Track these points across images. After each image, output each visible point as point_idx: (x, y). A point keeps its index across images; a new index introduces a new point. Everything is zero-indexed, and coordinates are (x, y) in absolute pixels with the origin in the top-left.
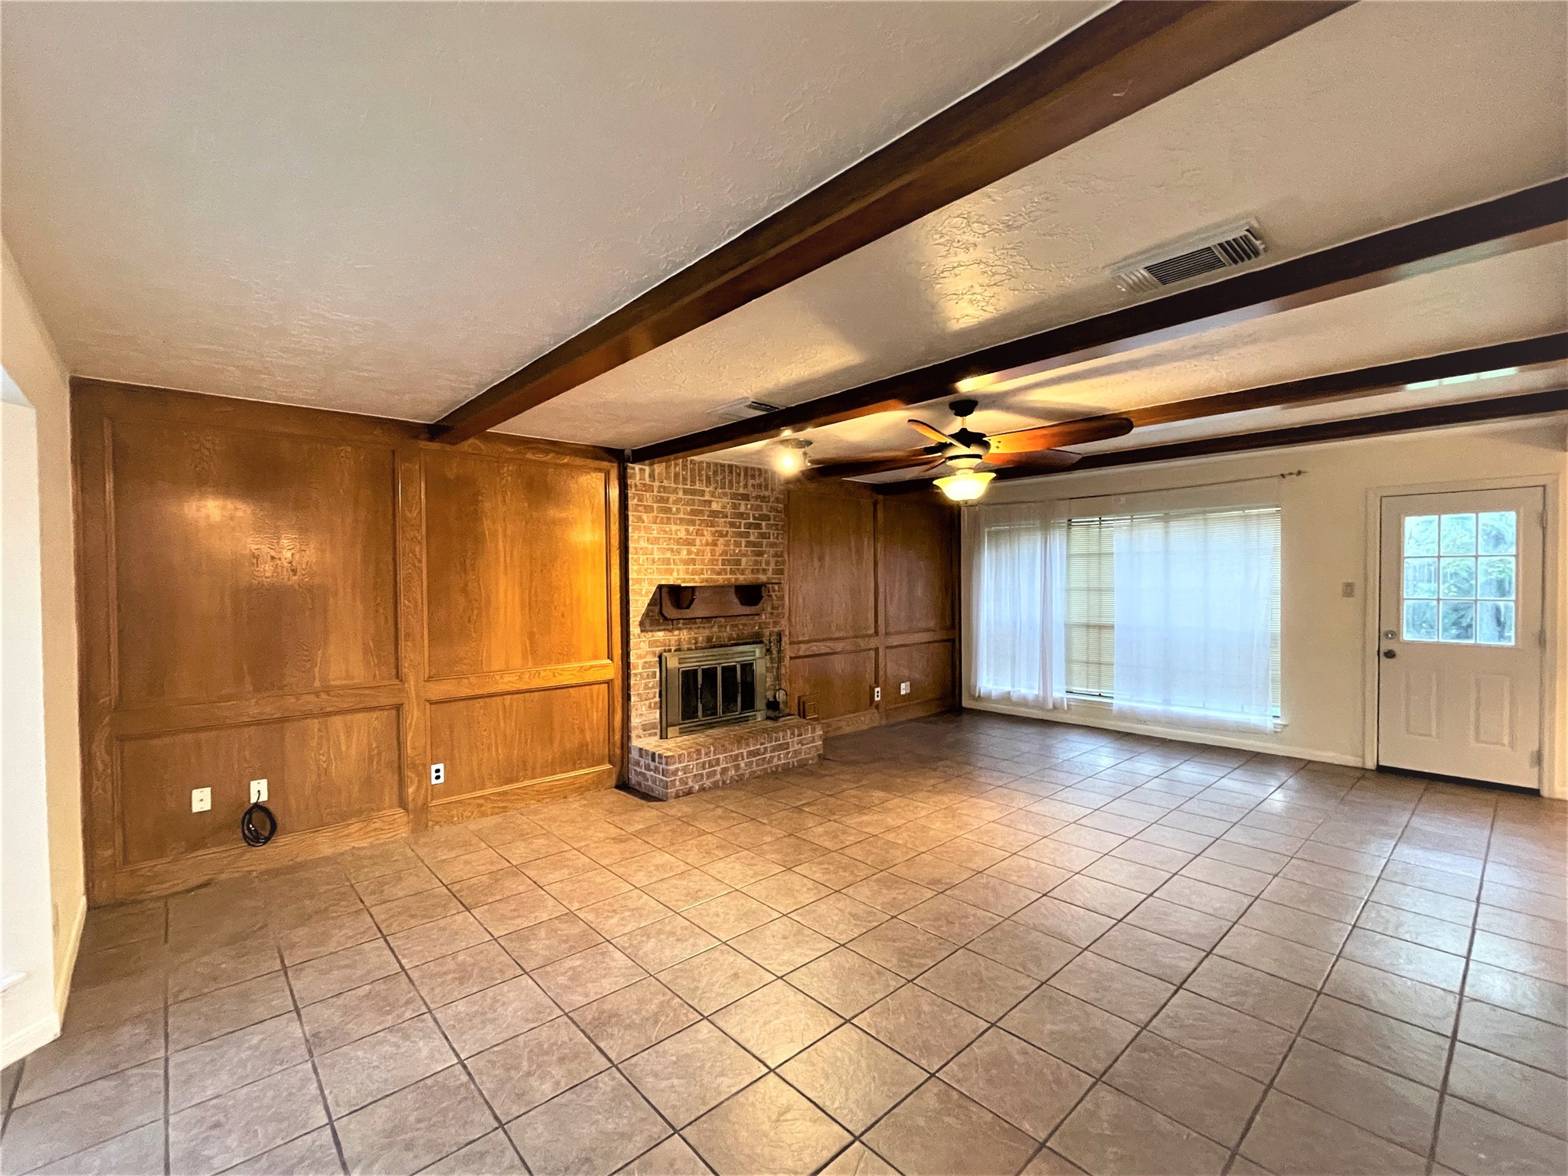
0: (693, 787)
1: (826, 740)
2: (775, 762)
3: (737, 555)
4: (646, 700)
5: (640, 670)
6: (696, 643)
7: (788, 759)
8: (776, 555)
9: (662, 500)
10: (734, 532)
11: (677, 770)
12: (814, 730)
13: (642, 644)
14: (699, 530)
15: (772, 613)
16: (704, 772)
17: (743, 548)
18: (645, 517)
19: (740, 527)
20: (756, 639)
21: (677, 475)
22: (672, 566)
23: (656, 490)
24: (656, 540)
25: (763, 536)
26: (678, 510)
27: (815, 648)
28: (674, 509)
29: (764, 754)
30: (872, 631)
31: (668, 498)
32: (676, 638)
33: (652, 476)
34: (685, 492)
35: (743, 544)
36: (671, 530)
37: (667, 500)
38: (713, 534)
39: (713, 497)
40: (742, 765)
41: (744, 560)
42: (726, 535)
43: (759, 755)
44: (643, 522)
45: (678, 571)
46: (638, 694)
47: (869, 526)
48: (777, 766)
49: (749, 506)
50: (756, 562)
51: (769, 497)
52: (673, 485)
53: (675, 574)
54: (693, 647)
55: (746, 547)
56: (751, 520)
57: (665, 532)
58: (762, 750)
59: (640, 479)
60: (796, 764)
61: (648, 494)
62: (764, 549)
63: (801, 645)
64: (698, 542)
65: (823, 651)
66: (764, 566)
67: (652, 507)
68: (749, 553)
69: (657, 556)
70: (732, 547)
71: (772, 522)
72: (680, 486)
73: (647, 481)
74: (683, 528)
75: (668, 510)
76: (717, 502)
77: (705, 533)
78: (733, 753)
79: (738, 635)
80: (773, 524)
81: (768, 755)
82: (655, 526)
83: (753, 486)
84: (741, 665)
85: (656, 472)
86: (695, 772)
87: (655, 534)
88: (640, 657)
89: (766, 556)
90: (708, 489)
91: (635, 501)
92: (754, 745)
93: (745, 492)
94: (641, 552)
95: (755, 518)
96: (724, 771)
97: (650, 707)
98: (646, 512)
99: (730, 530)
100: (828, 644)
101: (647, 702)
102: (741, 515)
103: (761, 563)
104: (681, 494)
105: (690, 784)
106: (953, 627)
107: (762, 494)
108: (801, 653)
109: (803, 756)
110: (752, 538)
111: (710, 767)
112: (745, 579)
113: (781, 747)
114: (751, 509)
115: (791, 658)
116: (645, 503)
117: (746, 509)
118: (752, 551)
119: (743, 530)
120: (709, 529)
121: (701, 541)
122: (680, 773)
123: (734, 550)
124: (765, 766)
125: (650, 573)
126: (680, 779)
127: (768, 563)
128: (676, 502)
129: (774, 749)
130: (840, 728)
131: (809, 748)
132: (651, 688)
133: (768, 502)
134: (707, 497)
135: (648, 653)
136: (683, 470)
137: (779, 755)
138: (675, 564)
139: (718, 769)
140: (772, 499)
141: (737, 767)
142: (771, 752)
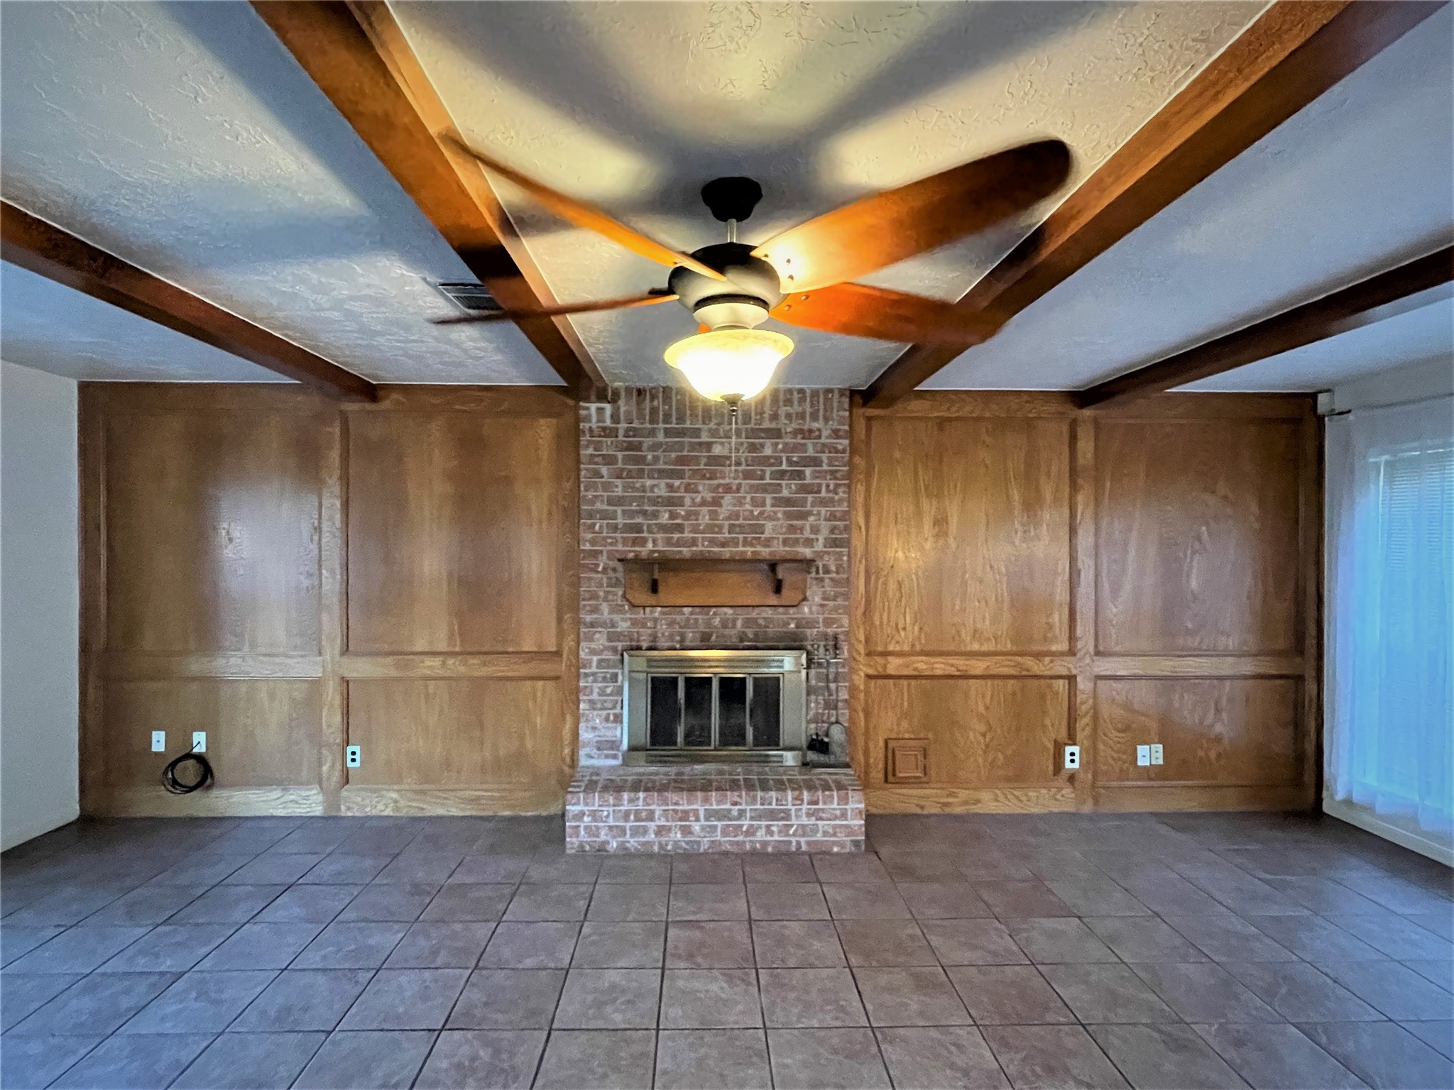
0: (608, 843)
1: (870, 818)
2: (761, 835)
3: (757, 518)
4: (601, 709)
5: (594, 669)
6: (682, 641)
7: (788, 835)
8: (832, 517)
9: (631, 447)
10: (752, 486)
11: (583, 814)
12: (844, 800)
13: (597, 636)
14: (689, 484)
15: (822, 606)
16: (628, 825)
17: (768, 508)
18: (604, 470)
19: (762, 478)
20: (792, 642)
21: (654, 411)
22: (645, 535)
23: (621, 433)
24: (619, 501)
25: (806, 489)
26: (656, 459)
27: (921, 664)
28: (650, 457)
29: (739, 818)
30: (1063, 646)
31: (640, 443)
32: (649, 631)
33: (615, 418)
34: (668, 433)
35: (769, 502)
36: (643, 486)
37: (638, 447)
38: (715, 489)
39: (713, 436)
40: (696, 827)
41: (769, 526)
42: (738, 490)
43: (730, 819)
44: (602, 477)
45: (654, 541)
46: (590, 701)
47: (1060, 465)
48: (765, 844)
49: (780, 446)
50: (792, 529)
51: (819, 430)
52: (648, 426)
53: (650, 546)
54: (678, 646)
55: (773, 506)
56: (784, 467)
57: (635, 489)
58: (735, 813)
59: (598, 421)
60: (804, 848)
61: (609, 440)
62: (809, 508)
63: (890, 659)
64: (688, 501)
65: (939, 672)
66: (807, 534)
67: (615, 457)
68: (780, 515)
69: (620, 521)
70: (748, 507)
71: (825, 467)
72: (661, 426)
73: (608, 423)
74: (663, 483)
75: (642, 460)
76: (722, 444)
77: (700, 488)
78: (680, 808)
79: (756, 634)
80: (826, 472)
81: (746, 823)
82: (618, 482)
83: (789, 416)
84: (755, 679)
85: (622, 409)
86: (611, 822)
87: (619, 491)
88: (593, 652)
89: (812, 518)
90: (706, 427)
91: (590, 451)
92: (719, 803)
93: (773, 425)
94: (598, 516)
95: (790, 462)
96: (660, 831)
97: (607, 719)
98: (604, 465)
99: (744, 482)
100: (951, 660)
101: (605, 712)
102: (765, 461)
103: (802, 529)
104: (661, 437)
105: (603, 837)
106: (1299, 650)
107: (806, 427)
108: (891, 670)
109: (819, 837)
110: (785, 493)
111: (637, 820)
112: (771, 553)
113: (772, 815)
114: (782, 451)
115: (869, 677)
116: (604, 452)
117: (775, 450)
118: (784, 513)
119: (768, 481)
120: (708, 482)
121: (693, 499)
122: (586, 819)
123: (752, 512)
124: (741, 838)
125: (611, 544)
126: (586, 828)
127: (815, 530)
128: (655, 447)
129: (759, 816)
130: (978, 801)
131: (835, 827)
132: (609, 695)
133: (819, 437)
134: (705, 438)
135: (606, 648)
136: (664, 403)
137: (768, 827)
138: (650, 532)
139: (652, 825)
140: (825, 433)
141: (686, 831)
142: (752, 818)
